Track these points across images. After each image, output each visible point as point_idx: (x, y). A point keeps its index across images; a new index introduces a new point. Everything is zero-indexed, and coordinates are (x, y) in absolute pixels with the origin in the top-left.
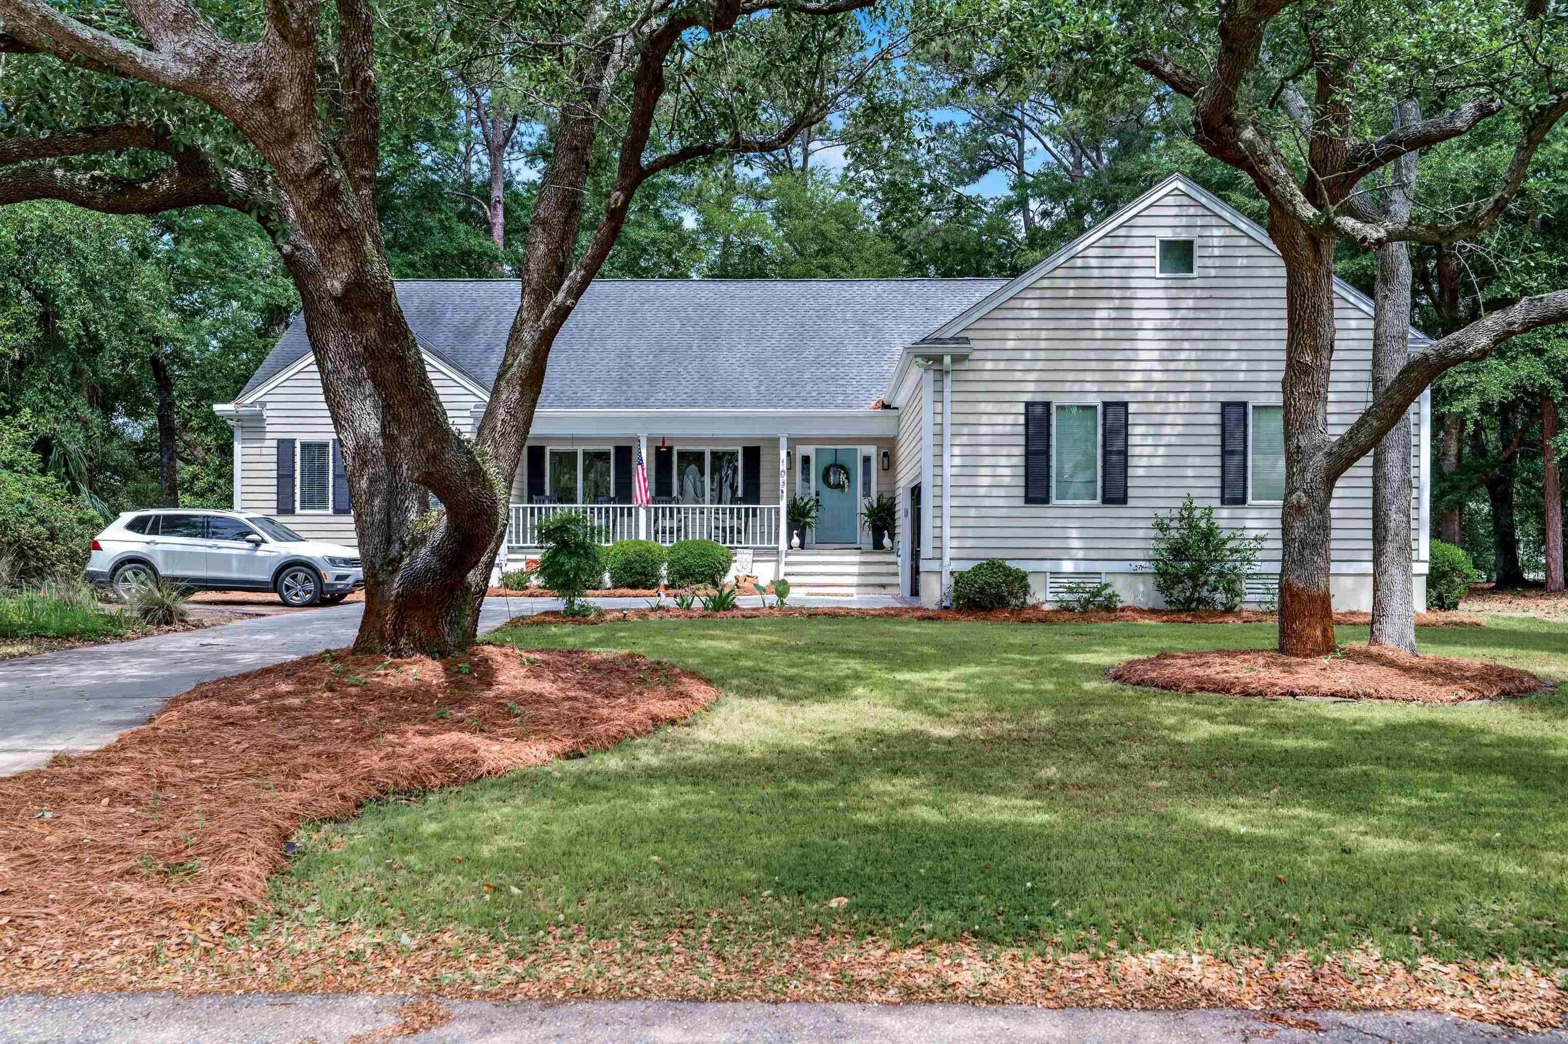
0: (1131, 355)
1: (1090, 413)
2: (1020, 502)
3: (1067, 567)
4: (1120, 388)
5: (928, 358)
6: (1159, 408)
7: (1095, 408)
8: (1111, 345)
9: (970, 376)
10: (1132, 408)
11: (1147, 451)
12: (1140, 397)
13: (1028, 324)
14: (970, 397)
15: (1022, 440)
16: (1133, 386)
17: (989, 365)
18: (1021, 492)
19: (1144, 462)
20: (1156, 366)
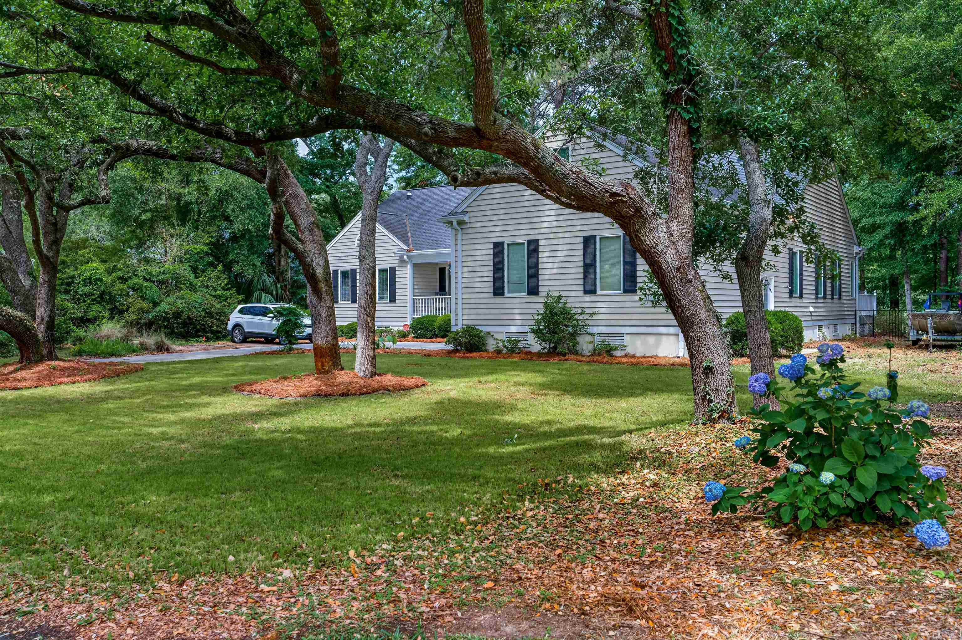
0: (541, 213)
1: (521, 247)
2: (491, 295)
3: (513, 329)
4: (537, 231)
5: (448, 223)
6: (555, 242)
7: (523, 244)
8: (532, 209)
9: (470, 231)
10: (541, 243)
11: (550, 265)
12: (545, 236)
13: (495, 201)
14: (471, 242)
15: (491, 263)
16: (543, 231)
17: (479, 224)
18: (491, 290)
19: (548, 271)
20: (554, 218)
